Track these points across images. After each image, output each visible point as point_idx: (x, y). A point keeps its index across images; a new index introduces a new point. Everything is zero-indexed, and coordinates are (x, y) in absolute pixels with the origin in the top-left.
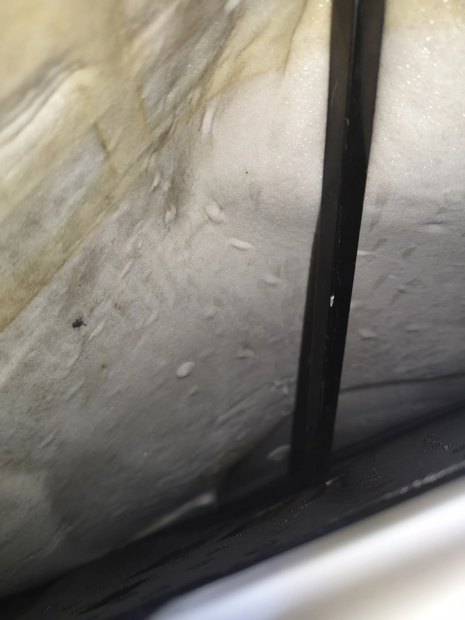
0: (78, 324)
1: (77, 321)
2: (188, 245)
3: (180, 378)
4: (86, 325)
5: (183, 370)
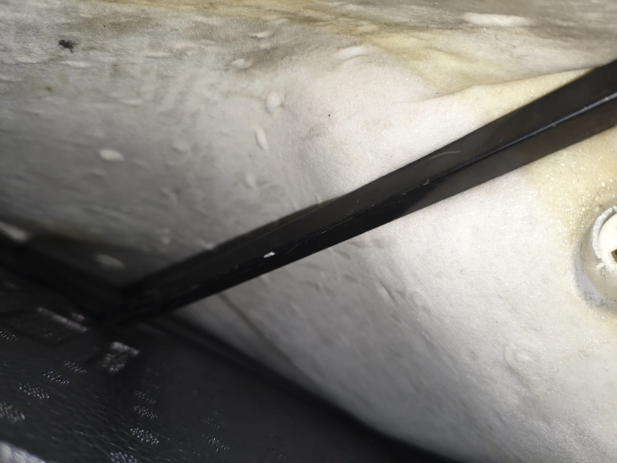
0: (66, 44)
1: (69, 42)
3: (99, 156)
4: (72, 52)
5: (109, 154)
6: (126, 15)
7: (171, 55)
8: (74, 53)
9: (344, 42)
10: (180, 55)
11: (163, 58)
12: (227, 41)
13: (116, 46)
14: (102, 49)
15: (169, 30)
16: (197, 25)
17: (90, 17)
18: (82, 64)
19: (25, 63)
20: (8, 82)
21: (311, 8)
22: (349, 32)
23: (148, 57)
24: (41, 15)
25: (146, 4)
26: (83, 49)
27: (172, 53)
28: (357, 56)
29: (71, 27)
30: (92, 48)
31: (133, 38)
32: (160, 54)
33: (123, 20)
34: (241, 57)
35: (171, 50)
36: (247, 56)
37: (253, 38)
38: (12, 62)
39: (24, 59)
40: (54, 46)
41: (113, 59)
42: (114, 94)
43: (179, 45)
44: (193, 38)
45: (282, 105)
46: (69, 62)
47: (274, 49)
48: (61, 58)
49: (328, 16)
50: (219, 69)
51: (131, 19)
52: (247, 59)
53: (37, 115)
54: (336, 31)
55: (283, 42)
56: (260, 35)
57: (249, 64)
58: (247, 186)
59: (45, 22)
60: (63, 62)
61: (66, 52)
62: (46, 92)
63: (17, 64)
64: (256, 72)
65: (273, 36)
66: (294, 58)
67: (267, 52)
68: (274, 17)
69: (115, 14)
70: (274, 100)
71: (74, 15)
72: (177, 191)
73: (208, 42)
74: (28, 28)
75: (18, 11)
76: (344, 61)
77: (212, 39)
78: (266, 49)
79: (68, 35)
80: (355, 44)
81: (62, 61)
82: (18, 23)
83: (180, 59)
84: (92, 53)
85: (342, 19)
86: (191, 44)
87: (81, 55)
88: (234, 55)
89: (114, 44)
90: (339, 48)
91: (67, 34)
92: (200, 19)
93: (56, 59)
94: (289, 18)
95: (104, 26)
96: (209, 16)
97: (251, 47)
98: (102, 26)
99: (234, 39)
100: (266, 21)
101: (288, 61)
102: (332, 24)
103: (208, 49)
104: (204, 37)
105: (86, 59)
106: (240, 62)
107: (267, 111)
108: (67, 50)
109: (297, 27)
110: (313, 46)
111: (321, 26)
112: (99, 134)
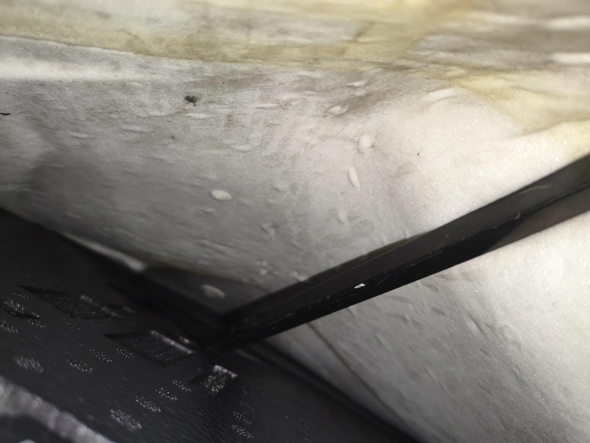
0: (191, 99)
1: (193, 98)
2: (323, 138)
3: (211, 196)
4: (195, 106)
5: (219, 194)
6: (242, 73)
7: (278, 106)
8: (197, 107)
9: (434, 86)
10: (285, 106)
11: (271, 108)
12: (327, 91)
13: (231, 99)
14: (220, 103)
15: (277, 83)
16: (302, 79)
17: (212, 75)
18: (202, 116)
19: (156, 117)
20: (141, 132)
21: (404, 58)
22: (438, 77)
23: (258, 108)
24: (173, 76)
25: (259, 63)
26: (204, 103)
27: (279, 103)
28: (446, 98)
29: (196, 84)
30: (211, 102)
31: (246, 92)
32: (269, 105)
33: (240, 77)
34: (338, 105)
35: (278, 102)
36: (342, 103)
37: (350, 87)
38: (145, 115)
39: (156, 113)
40: (180, 101)
41: (228, 111)
42: (227, 141)
43: (285, 97)
44: (297, 90)
45: (373, 147)
46: (191, 114)
47: (367, 95)
48: (186, 111)
49: (420, 64)
50: (318, 116)
51: (245, 76)
52: (343, 106)
53: (162, 160)
54: (426, 76)
55: (377, 89)
56: (356, 84)
57: (345, 110)
58: (340, 222)
59: (175, 82)
60: (187, 115)
61: (191, 105)
62: (171, 141)
63: (149, 118)
64: (350, 116)
65: (368, 84)
66: (386, 102)
67: (361, 98)
68: (370, 67)
69: (234, 72)
70: (366, 142)
71: (199, 74)
72: (275, 227)
73: (310, 93)
74: (161, 87)
75: (155, 73)
76: (432, 103)
77: (314, 90)
78: (360, 96)
79: (194, 92)
80: (444, 87)
81: (186, 113)
82: (153, 83)
83: (285, 109)
84: (211, 106)
85: (432, 66)
86: (295, 96)
87: (202, 108)
88: (332, 103)
89: (230, 98)
90: (428, 92)
91: (192, 90)
92: (305, 73)
93: (181, 112)
94: (384, 68)
95: (223, 83)
96: (313, 70)
97: (347, 95)
98: (221, 82)
99: (333, 89)
100: (362, 72)
101: (380, 106)
102: (423, 70)
103: (310, 99)
104: (307, 89)
105: (206, 112)
106: (337, 109)
107: (360, 152)
108: (191, 104)
109: (390, 75)
110: (404, 91)
111: (412, 73)
112: (213, 176)
